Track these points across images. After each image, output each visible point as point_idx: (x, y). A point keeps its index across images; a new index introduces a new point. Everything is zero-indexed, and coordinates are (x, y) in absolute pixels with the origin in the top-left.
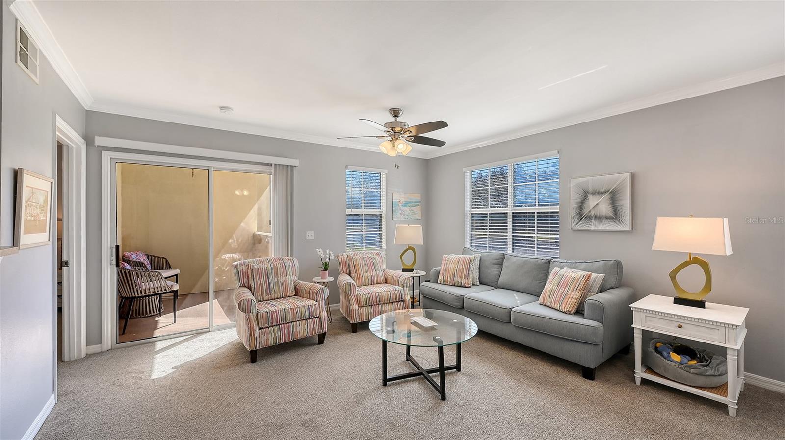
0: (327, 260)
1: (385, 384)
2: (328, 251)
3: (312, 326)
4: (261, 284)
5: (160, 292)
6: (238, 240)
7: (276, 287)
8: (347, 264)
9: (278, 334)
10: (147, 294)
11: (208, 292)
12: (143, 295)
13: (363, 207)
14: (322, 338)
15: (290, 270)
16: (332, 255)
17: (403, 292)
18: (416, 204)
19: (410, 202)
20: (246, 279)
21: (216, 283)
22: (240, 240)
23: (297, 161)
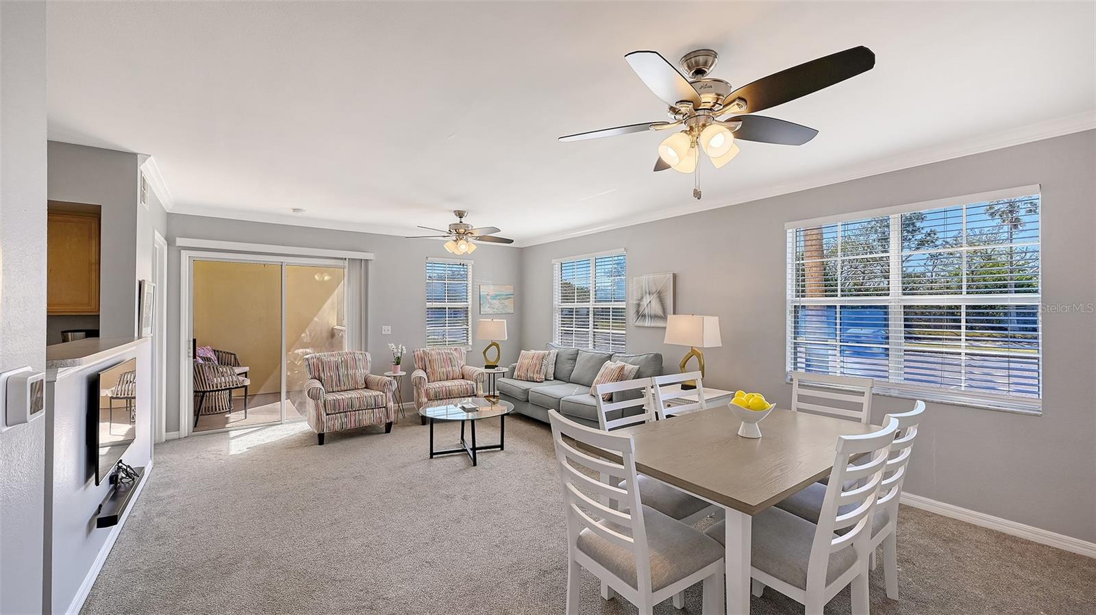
0: (399, 355)
1: (431, 457)
2: (400, 346)
3: (378, 414)
4: (331, 376)
5: (231, 386)
6: (310, 335)
7: (346, 380)
8: (422, 359)
9: (345, 420)
10: (219, 388)
11: (280, 393)
12: (215, 389)
13: (446, 301)
14: (388, 428)
15: (360, 364)
16: (404, 349)
17: (475, 386)
18: (507, 297)
19: (501, 295)
20: (317, 371)
21: (288, 377)
22: (313, 335)
23: (373, 254)
